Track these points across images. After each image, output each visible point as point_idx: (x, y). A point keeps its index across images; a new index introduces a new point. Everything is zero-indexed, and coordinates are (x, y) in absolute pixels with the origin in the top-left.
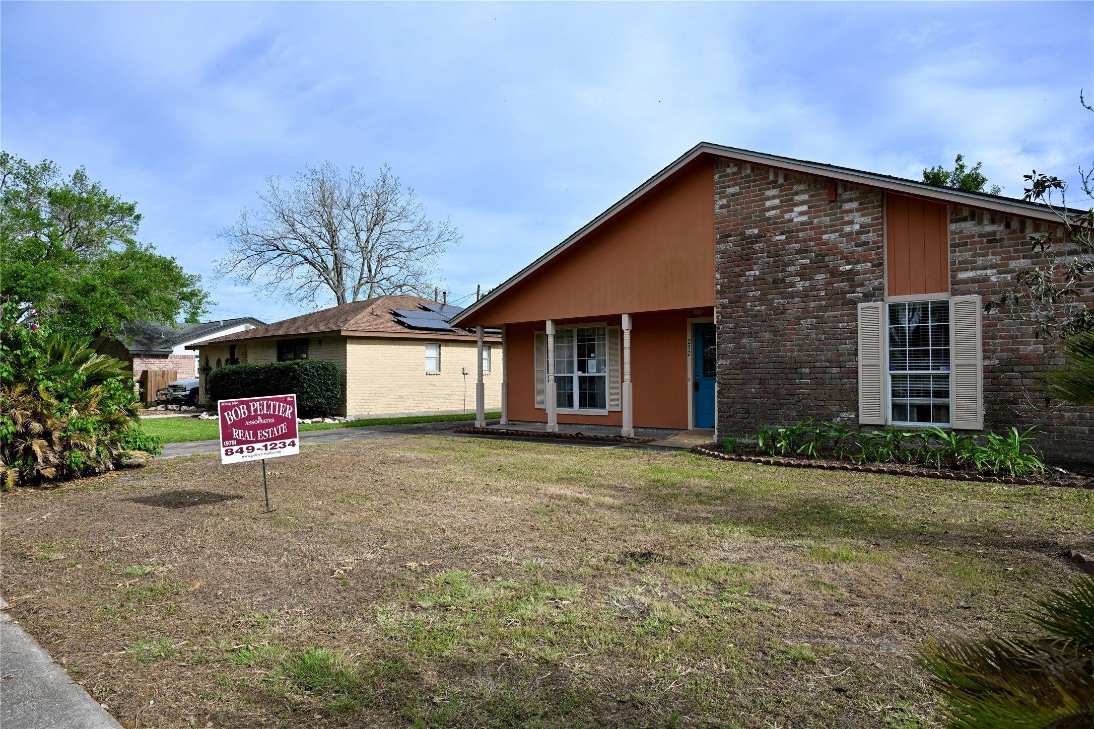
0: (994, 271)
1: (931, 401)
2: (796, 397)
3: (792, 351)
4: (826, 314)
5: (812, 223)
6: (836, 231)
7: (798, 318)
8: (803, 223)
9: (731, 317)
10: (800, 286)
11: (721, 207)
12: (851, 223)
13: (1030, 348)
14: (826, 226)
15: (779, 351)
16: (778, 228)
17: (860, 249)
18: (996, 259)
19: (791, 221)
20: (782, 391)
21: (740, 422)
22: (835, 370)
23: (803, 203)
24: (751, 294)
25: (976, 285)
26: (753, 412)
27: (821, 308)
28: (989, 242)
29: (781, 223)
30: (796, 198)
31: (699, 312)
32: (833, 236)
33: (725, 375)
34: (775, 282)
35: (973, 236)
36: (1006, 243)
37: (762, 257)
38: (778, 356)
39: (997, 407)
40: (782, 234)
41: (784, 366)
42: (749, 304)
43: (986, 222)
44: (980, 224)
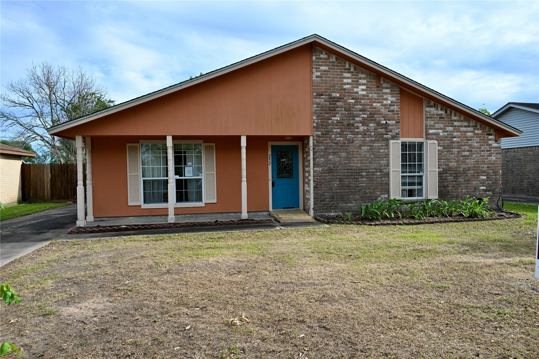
0: (441, 131)
1: (416, 187)
2: (359, 188)
3: (357, 163)
4: (375, 145)
5: (368, 96)
6: (380, 103)
7: (360, 146)
8: (363, 95)
9: (322, 143)
10: (362, 128)
11: (317, 77)
12: (387, 99)
13: (453, 164)
14: (375, 99)
15: (350, 163)
16: (351, 96)
17: (390, 113)
18: (442, 126)
19: (357, 93)
20: (352, 185)
21: (327, 204)
22: (378, 174)
23: (363, 84)
24: (335, 130)
25: (435, 136)
26: (336, 197)
27: (372, 141)
28: (440, 118)
29: (352, 93)
30: (360, 81)
31: (289, 138)
32: (379, 105)
33: (319, 176)
34: (348, 125)
35: (434, 115)
36: (445, 119)
37: (341, 110)
38: (350, 166)
39: (442, 189)
40: (353, 99)
41: (353, 171)
42: (333, 136)
43: (439, 109)
44: (437, 109)
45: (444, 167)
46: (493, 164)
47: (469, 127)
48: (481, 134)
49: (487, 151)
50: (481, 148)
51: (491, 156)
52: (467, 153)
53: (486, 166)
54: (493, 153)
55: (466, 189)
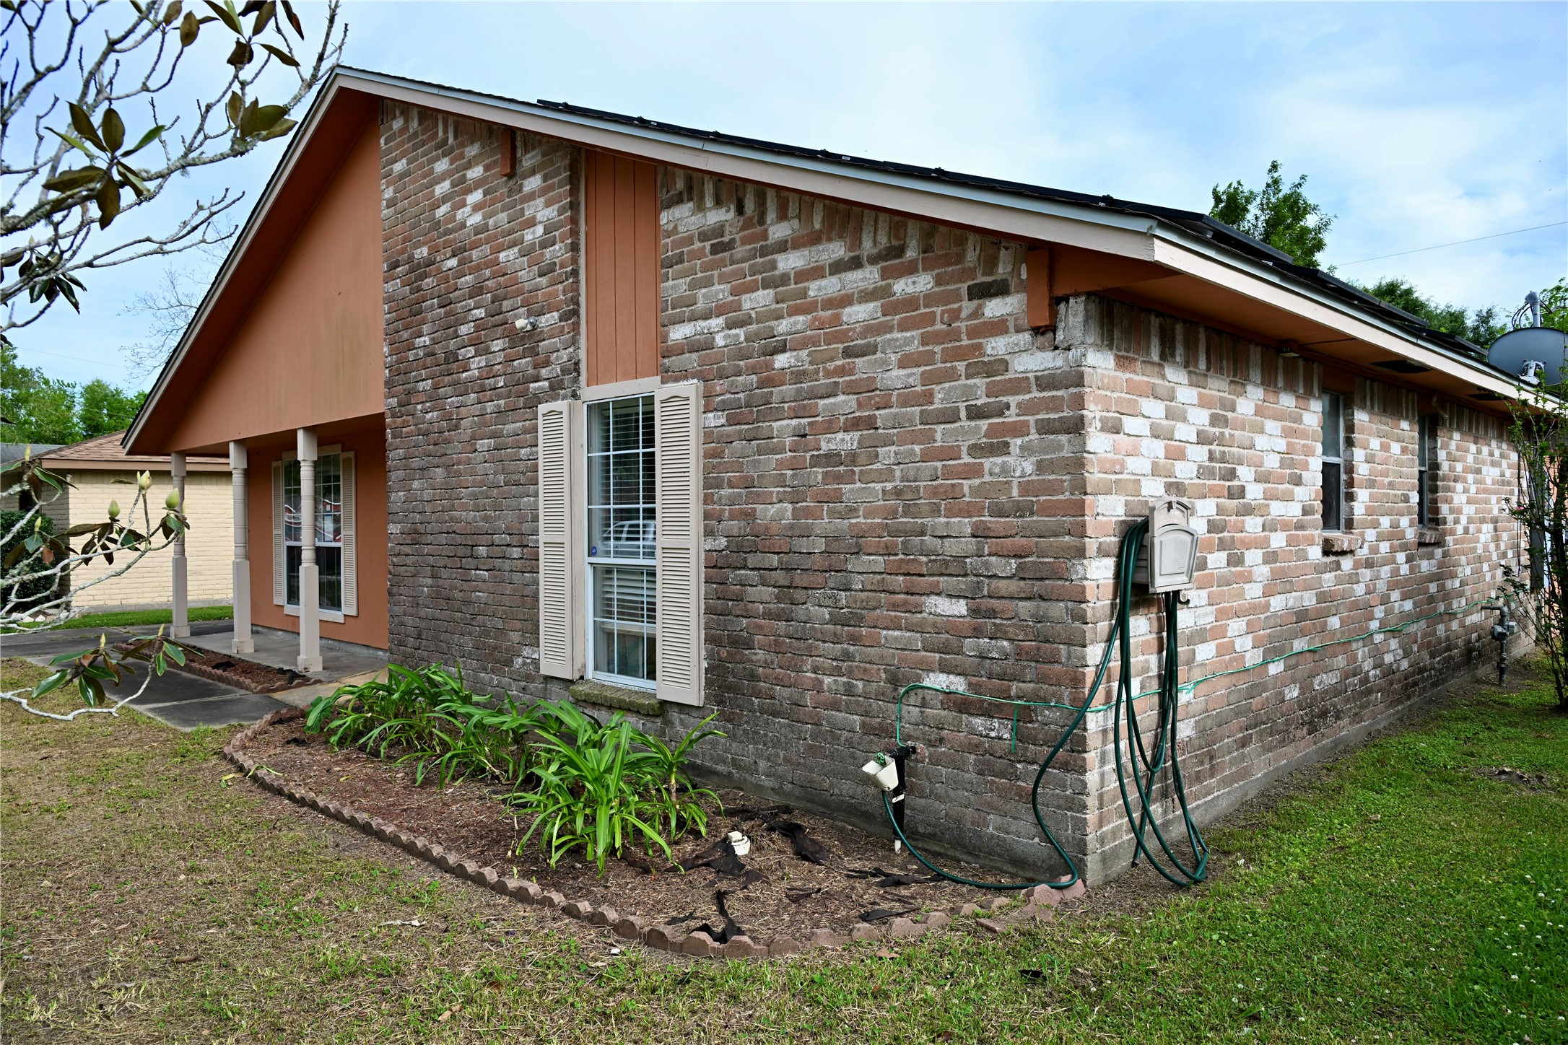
0: (720, 321)
2: (472, 609)
3: (467, 507)
4: (509, 428)
5: (486, 228)
6: (515, 244)
7: (474, 438)
8: (477, 229)
9: (401, 435)
10: (475, 366)
11: (388, 205)
12: (533, 221)
13: (772, 510)
14: (503, 234)
16: (449, 244)
17: (544, 281)
18: (721, 291)
19: (463, 225)
20: (456, 594)
22: (516, 553)
23: (477, 184)
24: (421, 386)
25: (694, 356)
27: (500, 415)
28: (715, 250)
29: (452, 231)
30: (469, 174)
32: (511, 254)
33: (396, 556)
34: (446, 360)
35: (689, 241)
36: (740, 251)
37: (432, 308)
39: (724, 653)
40: (453, 255)
41: (459, 539)
42: (419, 407)
43: (709, 202)
44: (700, 208)
45: (734, 526)
46: (1020, 510)
47: (855, 264)
48: (930, 299)
49: (976, 413)
50: (928, 397)
51: (1003, 449)
52: (846, 441)
53: (965, 524)
54: (1018, 429)
55: (837, 672)
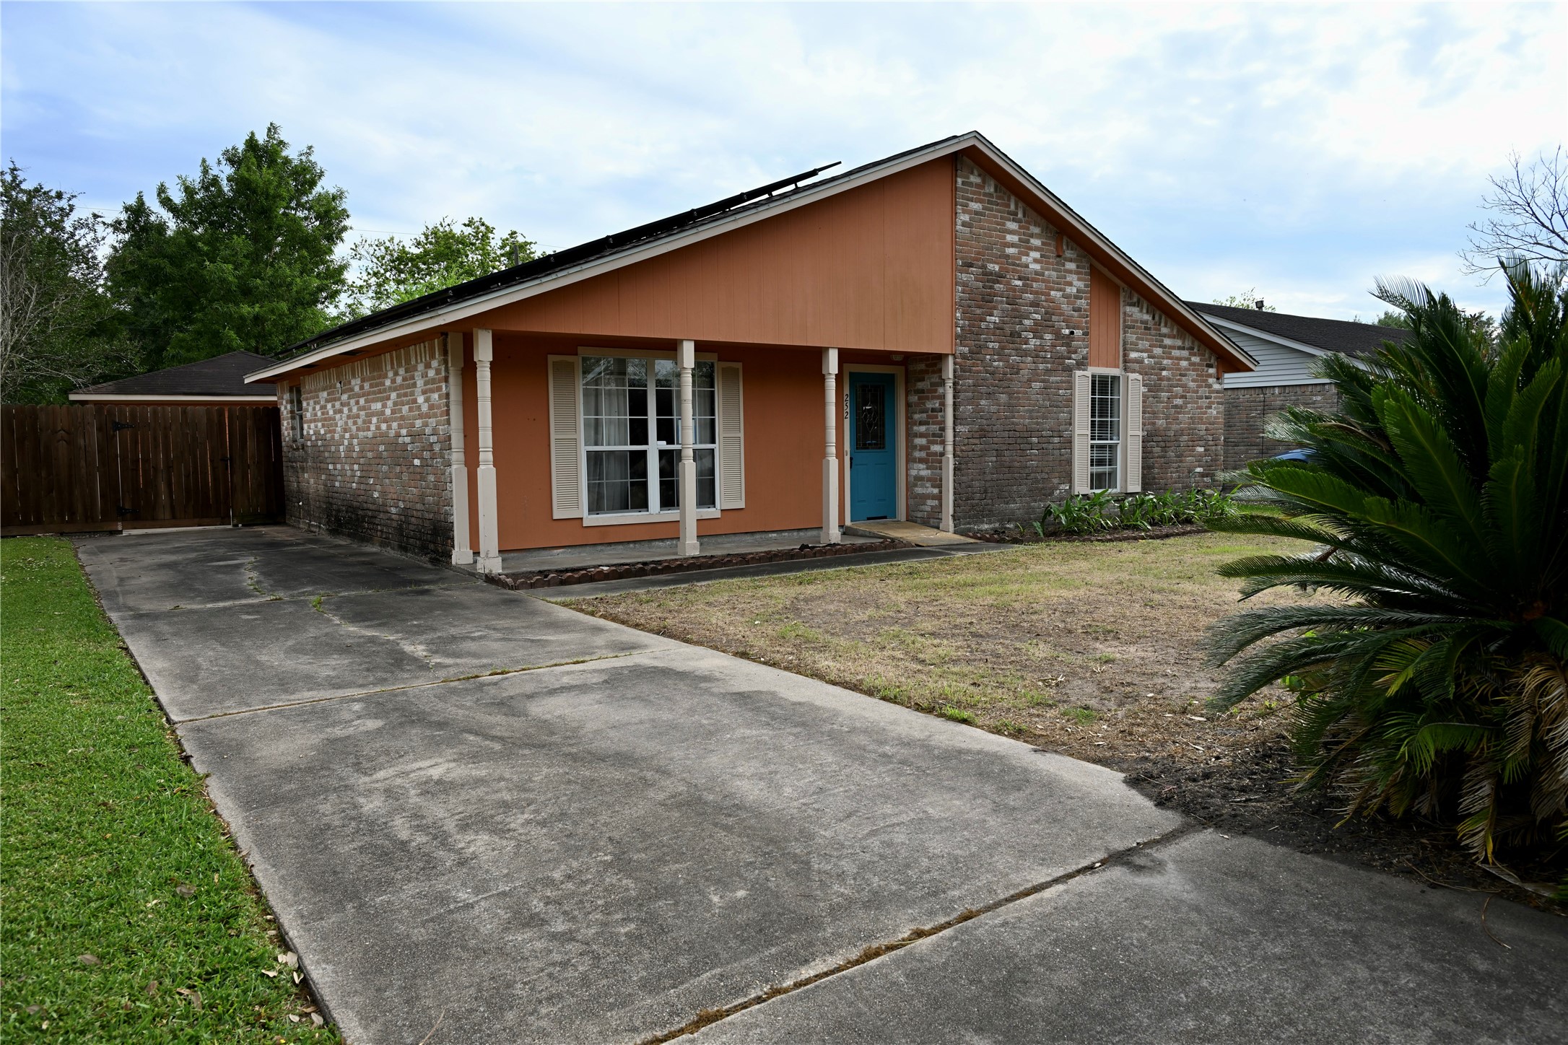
0: (1146, 354)
1: (1107, 469)
2: (1027, 471)
3: (1024, 418)
4: (1052, 379)
5: (1043, 275)
6: (1060, 290)
7: (1030, 381)
8: (1036, 273)
9: (970, 371)
10: (1033, 343)
11: (964, 224)
12: (1070, 284)
13: (1160, 422)
14: (1054, 282)
15: (1013, 417)
16: (1017, 272)
17: (1076, 314)
18: (1147, 345)
19: (1027, 266)
20: (1017, 464)
21: (977, 505)
22: (1056, 440)
23: (1037, 249)
24: (991, 345)
25: (1138, 365)
26: (990, 490)
27: (1047, 371)
28: (1145, 328)
29: (1018, 265)
30: (1032, 241)
32: (1059, 294)
34: (1012, 335)
35: (1136, 321)
36: (1152, 331)
37: (1002, 302)
38: (1013, 423)
39: (1146, 471)
40: (1020, 279)
41: (1018, 434)
42: (988, 357)
43: (1145, 311)
44: (1141, 311)
45: (1149, 427)
46: (1214, 424)
47: (1183, 348)
48: (1199, 365)
49: (1207, 398)
50: (1197, 392)
51: (1210, 408)
52: (1179, 402)
53: (1204, 427)
54: (1213, 403)
55: (1177, 472)
